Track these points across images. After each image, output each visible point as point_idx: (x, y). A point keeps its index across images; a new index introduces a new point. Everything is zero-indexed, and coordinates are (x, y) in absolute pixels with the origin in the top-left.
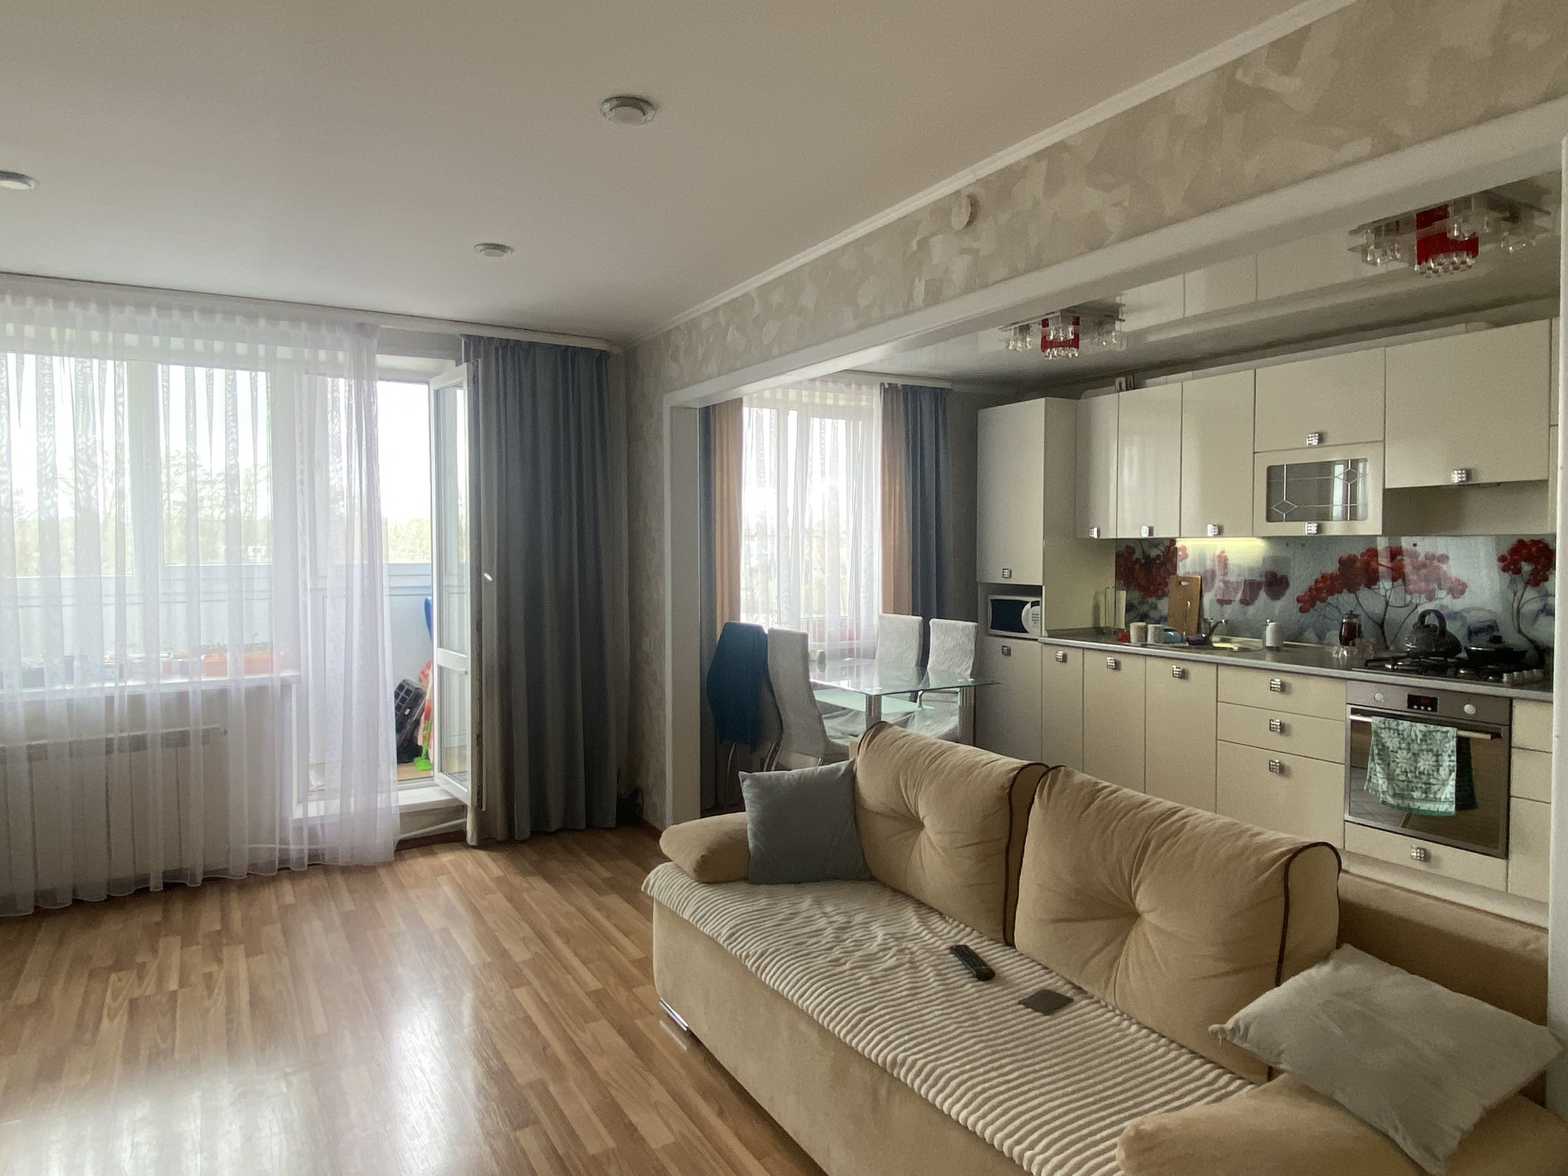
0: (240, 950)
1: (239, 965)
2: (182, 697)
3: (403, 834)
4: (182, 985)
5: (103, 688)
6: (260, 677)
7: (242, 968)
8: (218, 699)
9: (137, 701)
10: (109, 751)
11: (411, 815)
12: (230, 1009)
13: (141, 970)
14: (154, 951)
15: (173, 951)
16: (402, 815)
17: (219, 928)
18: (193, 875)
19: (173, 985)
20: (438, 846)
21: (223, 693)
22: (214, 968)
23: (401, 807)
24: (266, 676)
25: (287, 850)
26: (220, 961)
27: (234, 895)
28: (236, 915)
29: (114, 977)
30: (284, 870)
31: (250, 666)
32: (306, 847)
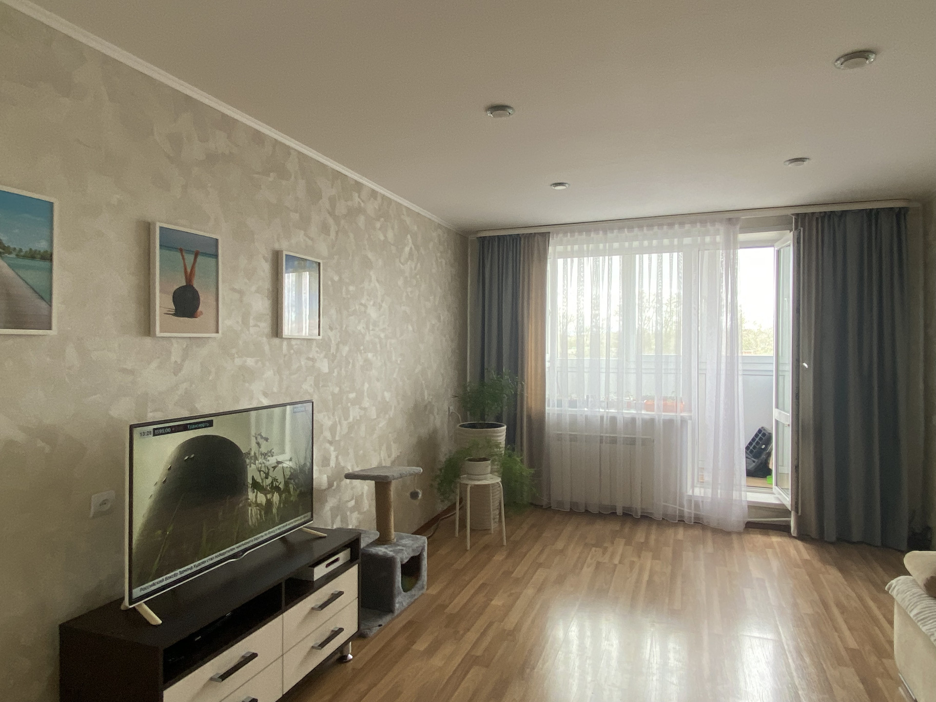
0: (650, 554)
1: (648, 561)
2: (633, 420)
3: (749, 518)
4: (620, 562)
5: (599, 412)
6: (670, 415)
7: (648, 564)
8: (650, 423)
9: (613, 419)
10: (601, 442)
11: (755, 507)
12: (638, 581)
13: (605, 549)
14: (613, 543)
15: (620, 546)
16: (749, 506)
17: (642, 541)
18: (637, 512)
19: (616, 561)
20: (771, 531)
21: (652, 421)
22: (635, 559)
23: (748, 502)
24: (673, 414)
25: (683, 511)
26: (639, 557)
27: (654, 528)
28: (653, 537)
29: (594, 549)
30: (681, 521)
31: (666, 408)
32: (693, 512)
